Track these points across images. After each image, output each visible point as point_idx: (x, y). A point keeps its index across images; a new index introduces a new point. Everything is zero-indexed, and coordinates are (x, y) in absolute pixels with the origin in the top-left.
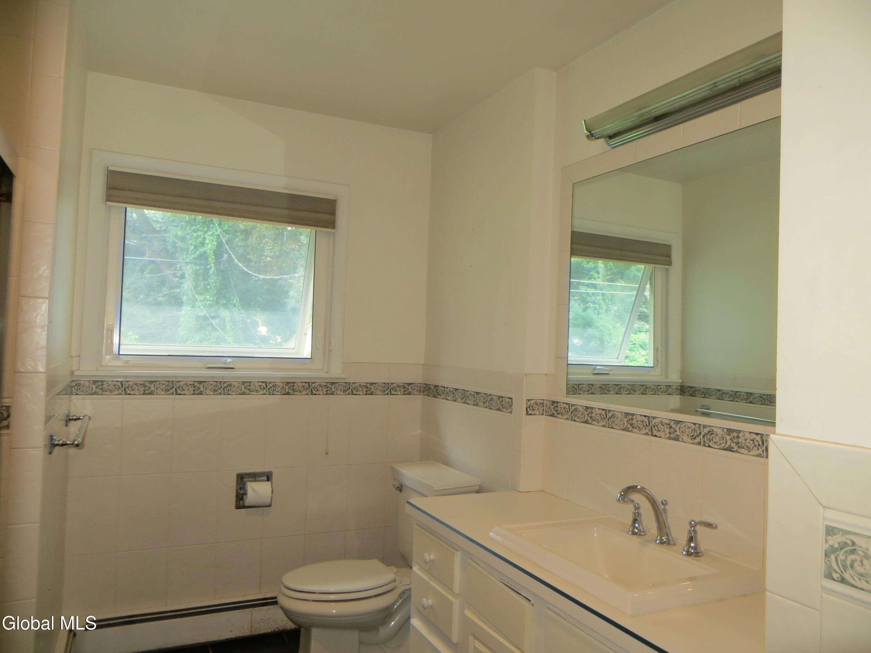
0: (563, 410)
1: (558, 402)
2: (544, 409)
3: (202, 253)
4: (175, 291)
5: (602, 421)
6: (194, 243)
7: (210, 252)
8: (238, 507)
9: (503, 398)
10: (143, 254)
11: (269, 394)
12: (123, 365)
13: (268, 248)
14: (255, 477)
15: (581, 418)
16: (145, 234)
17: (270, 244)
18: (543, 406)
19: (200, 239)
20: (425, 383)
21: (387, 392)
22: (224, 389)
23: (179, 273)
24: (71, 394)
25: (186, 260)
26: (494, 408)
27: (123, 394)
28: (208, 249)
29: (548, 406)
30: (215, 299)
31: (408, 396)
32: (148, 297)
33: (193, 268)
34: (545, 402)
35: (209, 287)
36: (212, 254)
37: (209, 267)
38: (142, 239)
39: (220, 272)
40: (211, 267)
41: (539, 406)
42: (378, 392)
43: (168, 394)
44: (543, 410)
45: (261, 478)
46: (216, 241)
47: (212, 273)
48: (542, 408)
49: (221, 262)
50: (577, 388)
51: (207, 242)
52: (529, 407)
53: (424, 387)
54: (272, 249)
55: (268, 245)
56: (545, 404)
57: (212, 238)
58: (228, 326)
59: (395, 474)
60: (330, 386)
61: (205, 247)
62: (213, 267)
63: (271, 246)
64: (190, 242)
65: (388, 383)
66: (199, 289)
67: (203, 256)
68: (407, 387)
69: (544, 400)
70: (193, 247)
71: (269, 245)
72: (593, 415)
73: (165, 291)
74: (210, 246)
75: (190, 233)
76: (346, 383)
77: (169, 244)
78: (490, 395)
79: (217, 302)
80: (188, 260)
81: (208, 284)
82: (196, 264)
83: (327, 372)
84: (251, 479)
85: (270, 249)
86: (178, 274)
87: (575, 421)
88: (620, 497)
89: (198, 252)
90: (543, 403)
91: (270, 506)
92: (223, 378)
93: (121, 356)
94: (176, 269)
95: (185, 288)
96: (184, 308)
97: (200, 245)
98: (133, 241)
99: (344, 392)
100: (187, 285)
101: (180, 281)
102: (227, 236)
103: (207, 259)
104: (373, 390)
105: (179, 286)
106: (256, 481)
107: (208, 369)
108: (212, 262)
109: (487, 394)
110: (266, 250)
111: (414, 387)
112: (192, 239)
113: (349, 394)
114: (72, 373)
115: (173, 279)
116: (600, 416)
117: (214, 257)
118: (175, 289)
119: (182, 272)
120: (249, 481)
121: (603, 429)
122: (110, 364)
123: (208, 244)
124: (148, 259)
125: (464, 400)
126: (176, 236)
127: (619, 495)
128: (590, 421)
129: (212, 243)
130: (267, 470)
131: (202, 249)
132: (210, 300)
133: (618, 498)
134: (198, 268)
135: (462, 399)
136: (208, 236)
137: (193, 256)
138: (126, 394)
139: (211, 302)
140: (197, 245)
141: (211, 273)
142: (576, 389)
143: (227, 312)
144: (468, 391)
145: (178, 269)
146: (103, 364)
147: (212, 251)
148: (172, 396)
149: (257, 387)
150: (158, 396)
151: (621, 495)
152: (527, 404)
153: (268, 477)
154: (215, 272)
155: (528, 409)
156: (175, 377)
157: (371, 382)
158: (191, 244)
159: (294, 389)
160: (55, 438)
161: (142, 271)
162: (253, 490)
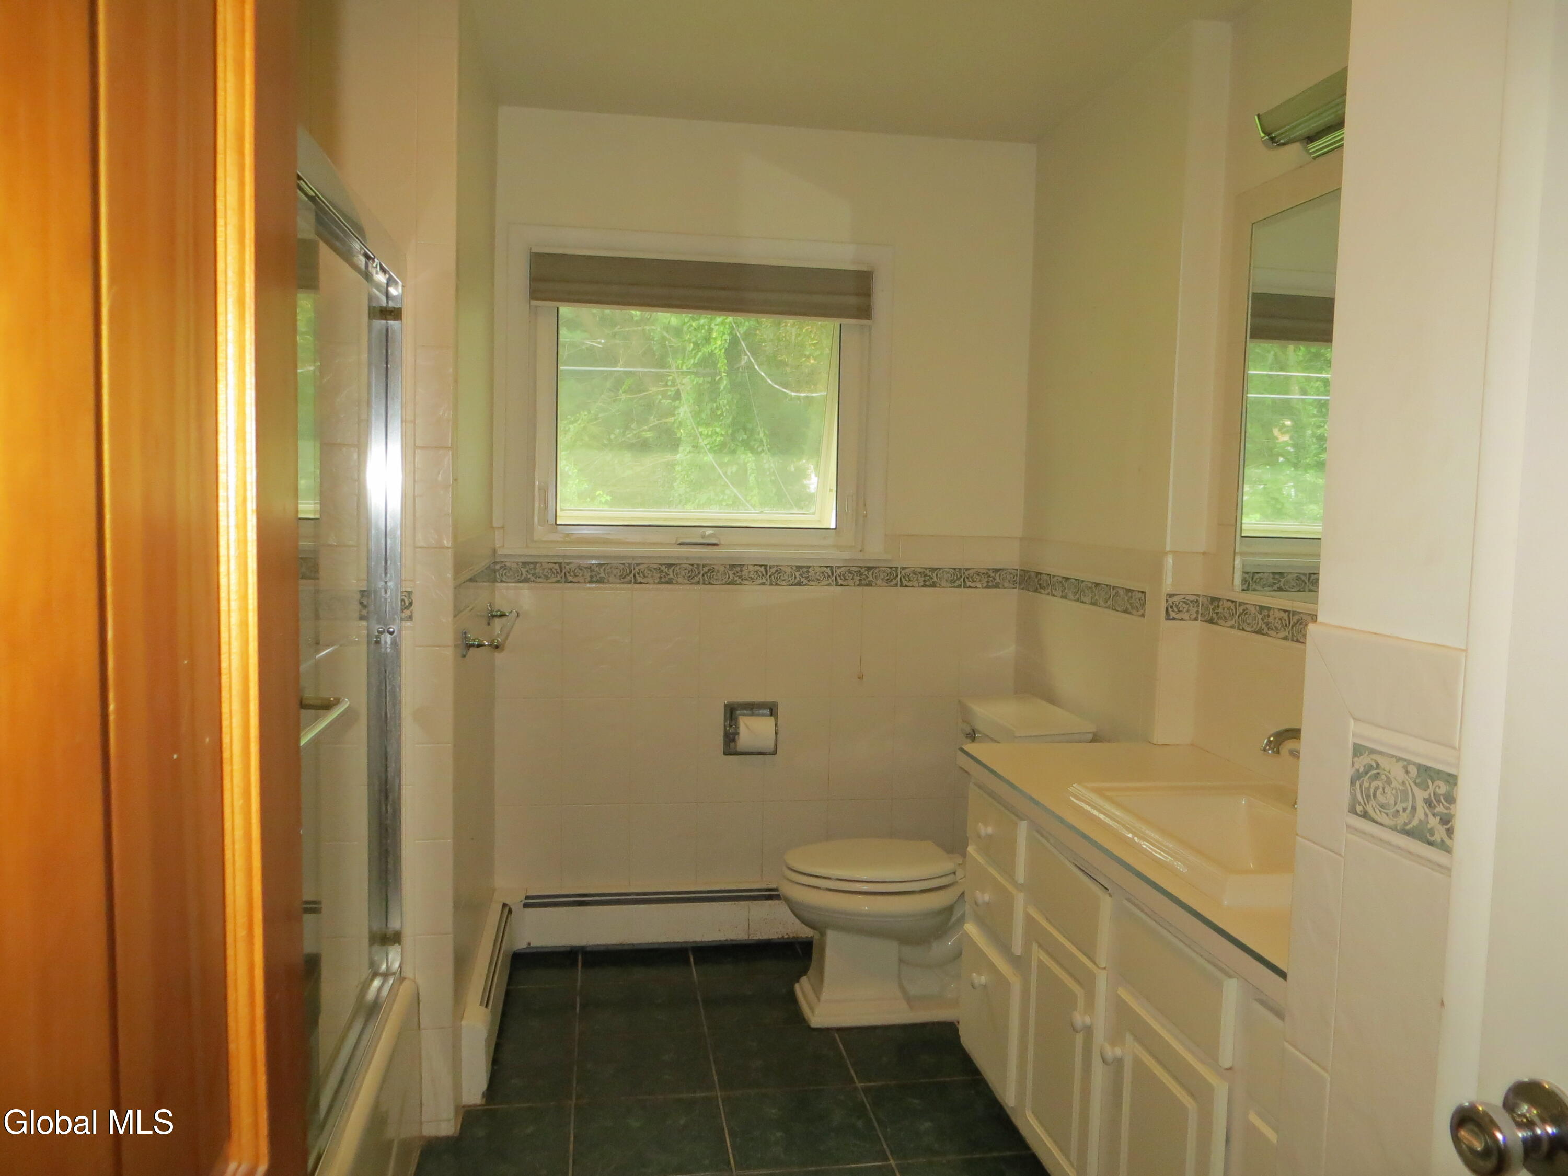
0: (1226, 613)
1: (1219, 600)
2: (1200, 610)
3: (707, 355)
4: (667, 420)
5: (1283, 629)
6: (694, 340)
7: (720, 354)
8: (727, 753)
9: (1132, 593)
10: (615, 363)
11: (771, 584)
12: (562, 540)
13: (811, 343)
14: (752, 709)
15: (1253, 625)
16: (619, 327)
17: (815, 336)
18: (1198, 606)
19: (703, 331)
20: (1023, 569)
21: (958, 583)
22: (703, 575)
23: (671, 391)
24: (495, 581)
25: (682, 368)
26: (1119, 609)
27: (563, 582)
28: (716, 348)
29: (1205, 605)
30: (730, 432)
31: (994, 590)
32: (627, 432)
33: (693, 381)
34: (1200, 599)
35: (719, 413)
36: (723, 356)
37: (717, 378)
38: (614, 335)
39: (735, 386)
40: (721, 378)
41: (1190, 606)
42: (943, 584)
43: (623, 583)
44: (1197, 612)
45: (761, 711)
46: (728, 334)
47: (724, 389)
48: (1195, 609)
49: (738, 368)
50: (1307, 581)
51: (714, 336)
52: (1172, 607)
53: (1022, 576)
54: (817, 343)
55: (810, 337)
56: (1200, 602)
57: (722, 329)
58: (752, 479)
59: (965, 713)
60: (866, 573)
61: (712, 345)
62: (725, 378)
63: (816, 338)
64: (687, 338)
65: (960, 569)
66: (704, 416)
67: (708, 361)
68: (993, 575)
69: (1198, 596)
70: (692, 345)
71: (812, 336)
72: (1270, 621)
73: (653, 421)
74: (719, 343)
75: (688, 322)
76: (891, 568)
77: (655, 343)
78: (1114, 587)
79: (733, 437)
80: (684, 368)
81: (718, 408)
82: (697, 374)
83: (861, 551)
84: (745, 712)
85: (814, 345)
86: (670, 393)
87: (1243, 629)
88: (1267, 744)
89: (700, 354)
90: (1197, 601)
91: (774, 753)
92: (701, 558)
93: (558, 527)
94: (666, 385)
95: (681, 415)
96: (681, 449)
97: (704, 342)
98: (599, 340)
99: (887, 583)
100: (684, 411)
101: (673, 404)
102: (747, 323)
103: (715, 364)
104: (935, 579)
105: (671, 412)
106: (753, 715)
107: (679, 546)
108: (723, 370)
109: (1110, 586)
110: (807, 346)
111: (1005, 576)
112: (690, 332)
113: (896, 585)
114: (495, 551)
115: (663, 401)
116: (1280, 622)
117: (726, 361)
118: (667, 418)
119: (676, 388)
120: (744, 715)
121: (1283, 642)
122: (544, 539)
123: (715, 339)
124: (622, 369)
125: (1077, 596)
126: (667, 328)
127: (1266, 741)
128: (1266, 630)
129: (722, 337)
130: (769, 699)
131: (707, 349)
132: (722, 435)
133: (1264, 746)
134: (701, 380)
135: (1075, 594)
136: (716, 325)
137: (692, 361)
138: (566, 582)
139: (722, 438)
140: (699, 342)
141: (722, 388)
142: (1303, 581)
143: (750, 455)
144: (1083, 581)
145: (670, 383)
146: (536, 539)
147: (723, 351)
148: (629, 586)
149: (752, 573)
150: (611, 586)
151: (1269, 741)
152: (1167, 601)
153: (772, 709)
154: (729, 386)
155: (1170, 610)
156: (633, 558)
157: (932, 567)
158: (689, 341)
159: (809, 577)
160: (469, 635)
161: (616, 388)
162: (747, 727)
